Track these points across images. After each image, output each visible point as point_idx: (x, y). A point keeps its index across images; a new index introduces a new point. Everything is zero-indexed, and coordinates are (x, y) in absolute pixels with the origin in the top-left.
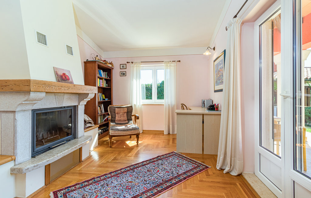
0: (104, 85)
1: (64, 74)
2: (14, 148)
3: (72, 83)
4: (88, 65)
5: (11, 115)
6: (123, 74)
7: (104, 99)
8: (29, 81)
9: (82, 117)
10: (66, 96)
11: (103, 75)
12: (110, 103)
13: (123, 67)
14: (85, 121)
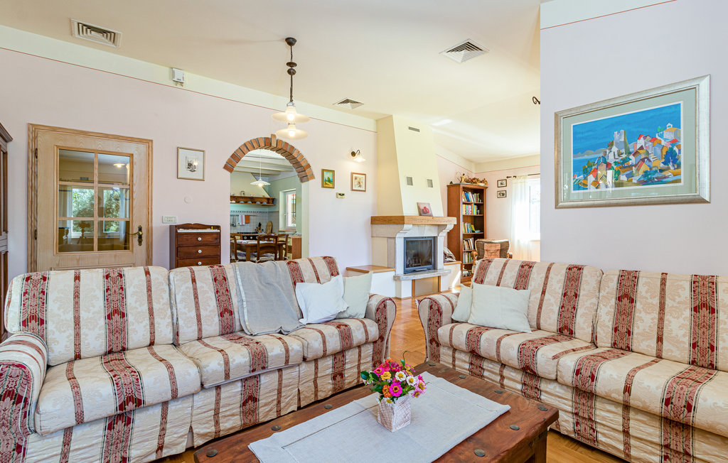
0: (474, 211)
1: (425, 208)
2: (395, 263)
3: (431, 216)
4: (452, 188)
5: (392, 240)
6: (503, 195)
7: (473, 232)
8: (403, 217)
9: (442, 247)
10: (427, 227)
11: (473, 198)
12: (482, 236)
13: (501, 184)
14: (445, 254)
